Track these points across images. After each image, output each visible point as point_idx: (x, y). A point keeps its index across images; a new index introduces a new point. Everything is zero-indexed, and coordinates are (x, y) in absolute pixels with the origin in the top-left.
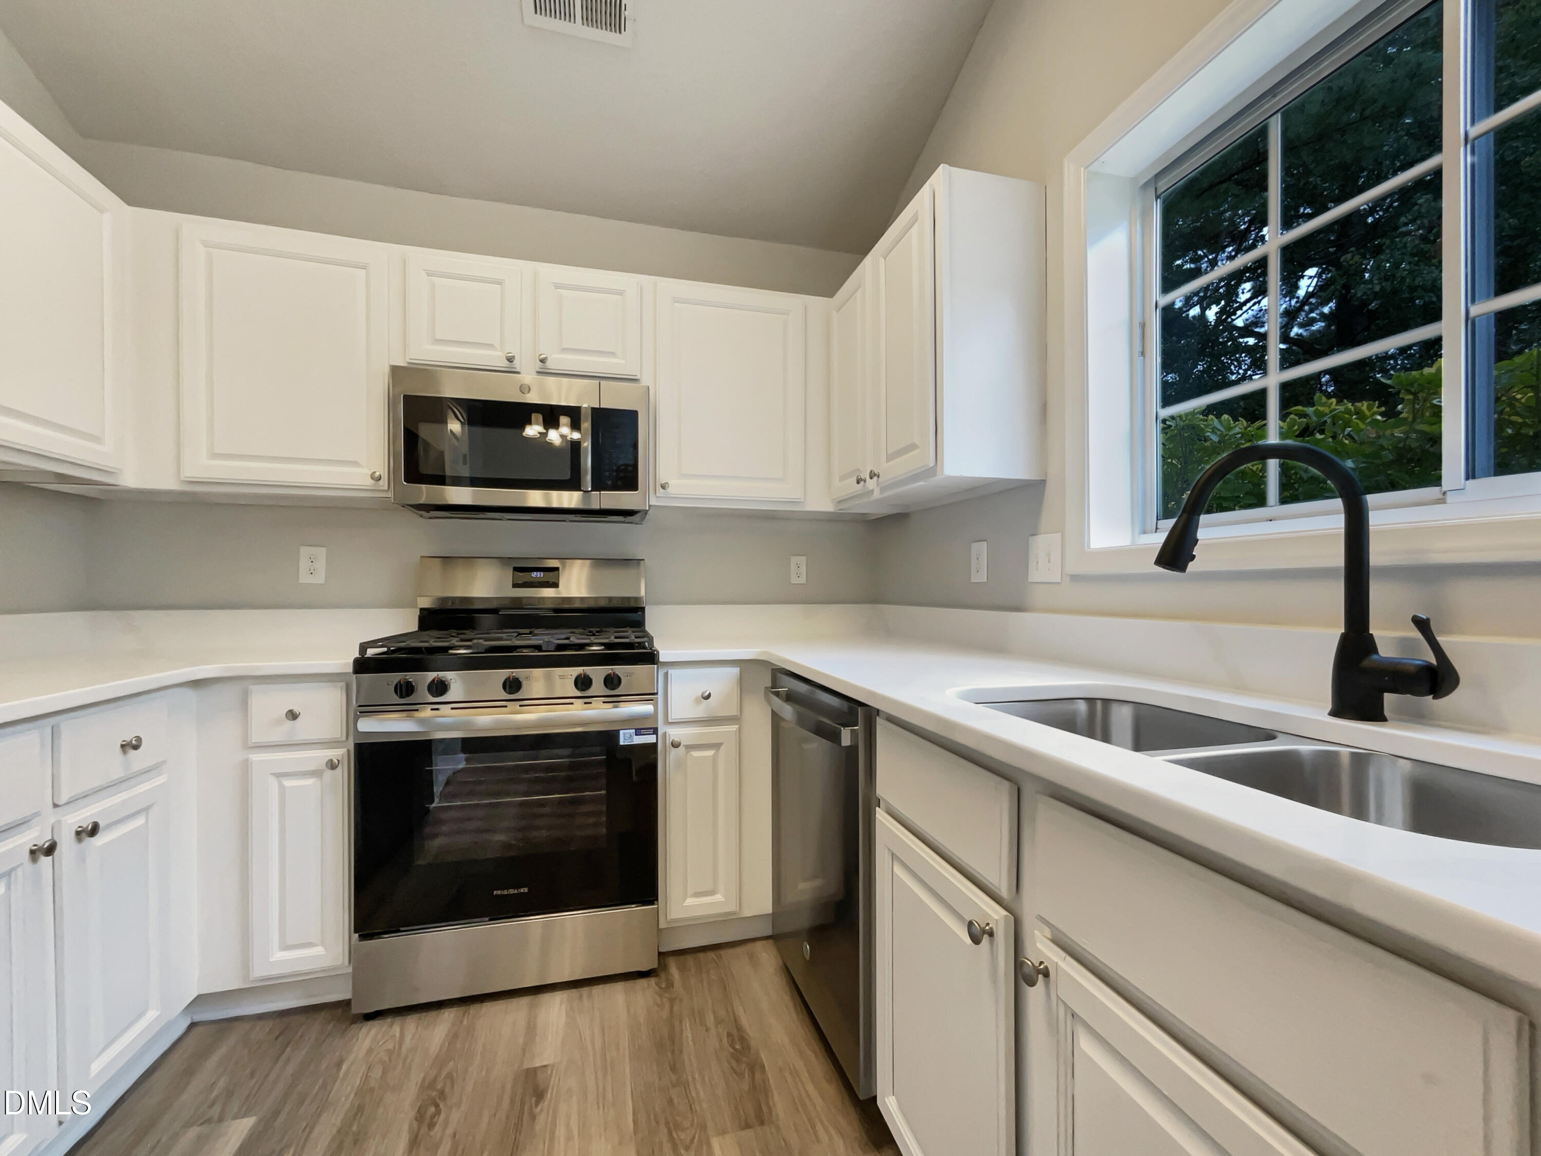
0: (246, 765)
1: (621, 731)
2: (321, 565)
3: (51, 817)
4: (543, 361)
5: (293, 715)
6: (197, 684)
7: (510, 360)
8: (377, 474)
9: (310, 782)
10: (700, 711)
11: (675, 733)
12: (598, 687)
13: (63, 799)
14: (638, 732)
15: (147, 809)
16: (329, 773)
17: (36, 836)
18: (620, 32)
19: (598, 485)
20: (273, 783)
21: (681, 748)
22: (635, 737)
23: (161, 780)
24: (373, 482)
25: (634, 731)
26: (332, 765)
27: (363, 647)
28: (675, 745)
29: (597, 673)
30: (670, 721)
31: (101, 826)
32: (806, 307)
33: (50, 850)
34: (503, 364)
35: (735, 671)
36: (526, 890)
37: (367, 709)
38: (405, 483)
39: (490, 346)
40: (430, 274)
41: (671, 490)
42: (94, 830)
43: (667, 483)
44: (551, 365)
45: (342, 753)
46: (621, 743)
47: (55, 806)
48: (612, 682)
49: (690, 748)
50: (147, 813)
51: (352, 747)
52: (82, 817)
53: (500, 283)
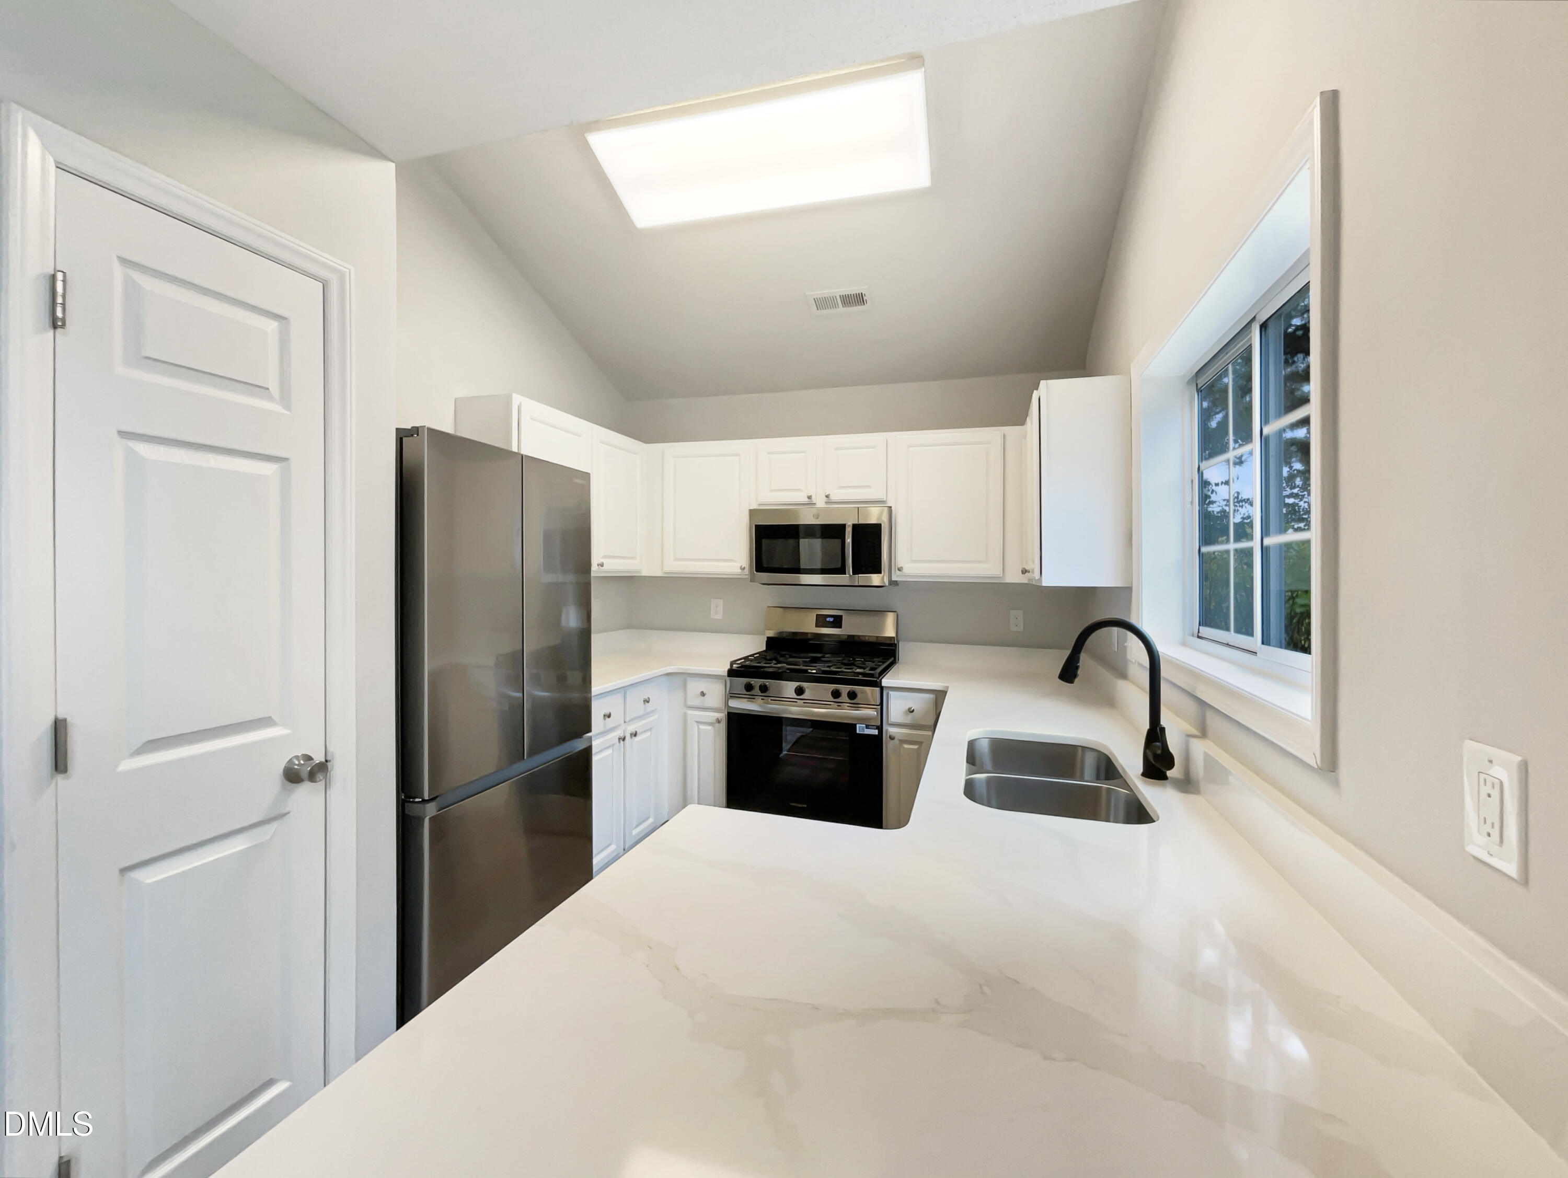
0: (685, 715)
1: (858, 725)
2: (721, 609)
3: (623, 726)
4: (827, 497)
5: (703, 694)
6: (669, 674)
7: (809, 497)
8: (743, 567)
9: (709, 728)
10: (908, 719)
11: (892, 730)
12: (844, 697)
13: (627, 720)
14: (867, 727)
15: (650, 729)
16: (717, 725)
17: (619, 733)
18: (864, 304)
19: (856, 572)
20: (695, 725)
21: (896, 741)
22: (866, 730)
23: (655, 717)
24: (740, 571)
25: (864, 726)
26: (719, 721)
27: (732, 663)
28: (892, 738)
29: (845, 689)
30: (890, 722)
31: (638, 732)
32: (1004, 436)
33: (624, 739)
34: (806, 500)
35: (931, 696)
36: (805, 806)
37: (732, 695)
38: (755, 572)
39: (799, 490)
40: (769, 453)
41: (904, 570)
42: (635, 735)
43: (902, 567)
44: (833, 498)
45: (722, 716)
46: (858, 732)
47: (625, 722)
48: (852, 695)
49: (903, 742)
50: (651, 731)
51: (726, 713)
52: (631, 728)
53: (804, 452)
